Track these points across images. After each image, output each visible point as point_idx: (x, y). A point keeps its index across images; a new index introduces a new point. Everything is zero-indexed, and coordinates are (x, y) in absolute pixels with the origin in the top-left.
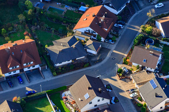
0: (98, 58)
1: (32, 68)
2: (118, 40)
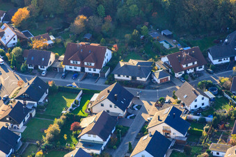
0: (157, 87)
1: (92, 71)
2: (192, 81)
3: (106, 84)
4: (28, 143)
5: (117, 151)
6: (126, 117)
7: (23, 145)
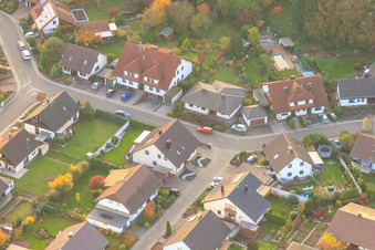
1: (154, 91)
2: (299, 129)
3: (169, 115)
4: (20, 198)
5: (149, 231)
6: (181, 176)
7: (12, 200)
